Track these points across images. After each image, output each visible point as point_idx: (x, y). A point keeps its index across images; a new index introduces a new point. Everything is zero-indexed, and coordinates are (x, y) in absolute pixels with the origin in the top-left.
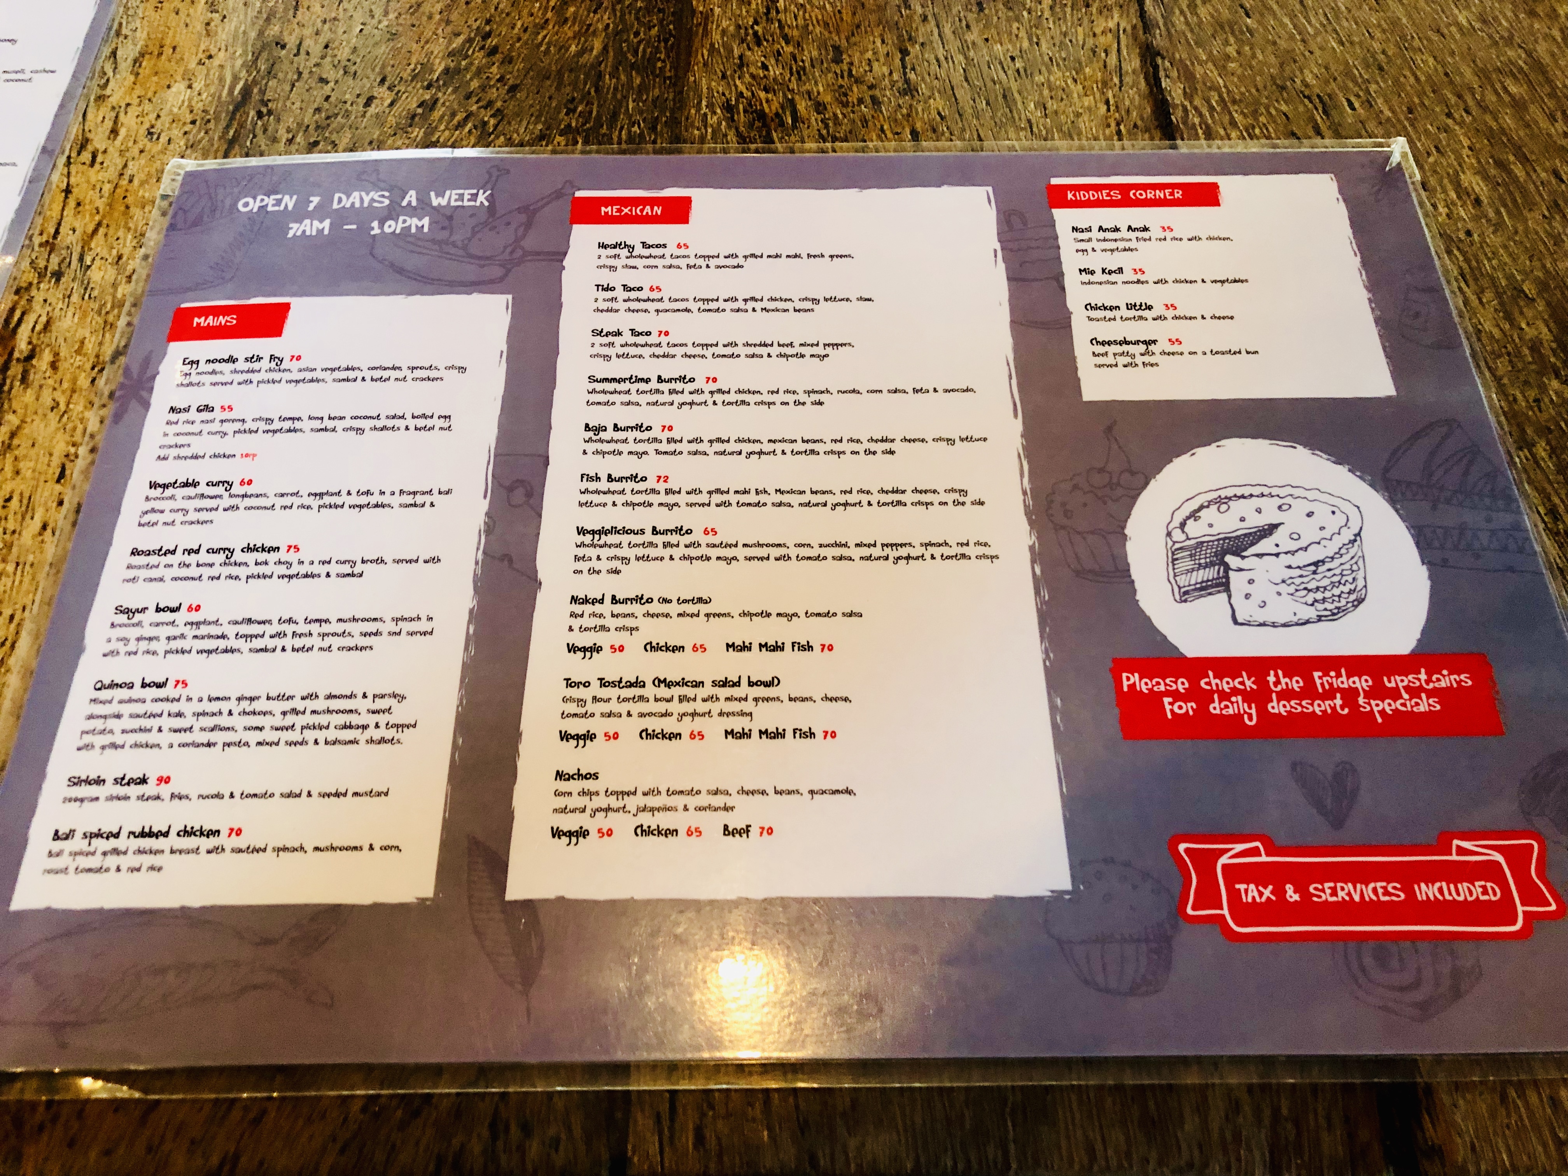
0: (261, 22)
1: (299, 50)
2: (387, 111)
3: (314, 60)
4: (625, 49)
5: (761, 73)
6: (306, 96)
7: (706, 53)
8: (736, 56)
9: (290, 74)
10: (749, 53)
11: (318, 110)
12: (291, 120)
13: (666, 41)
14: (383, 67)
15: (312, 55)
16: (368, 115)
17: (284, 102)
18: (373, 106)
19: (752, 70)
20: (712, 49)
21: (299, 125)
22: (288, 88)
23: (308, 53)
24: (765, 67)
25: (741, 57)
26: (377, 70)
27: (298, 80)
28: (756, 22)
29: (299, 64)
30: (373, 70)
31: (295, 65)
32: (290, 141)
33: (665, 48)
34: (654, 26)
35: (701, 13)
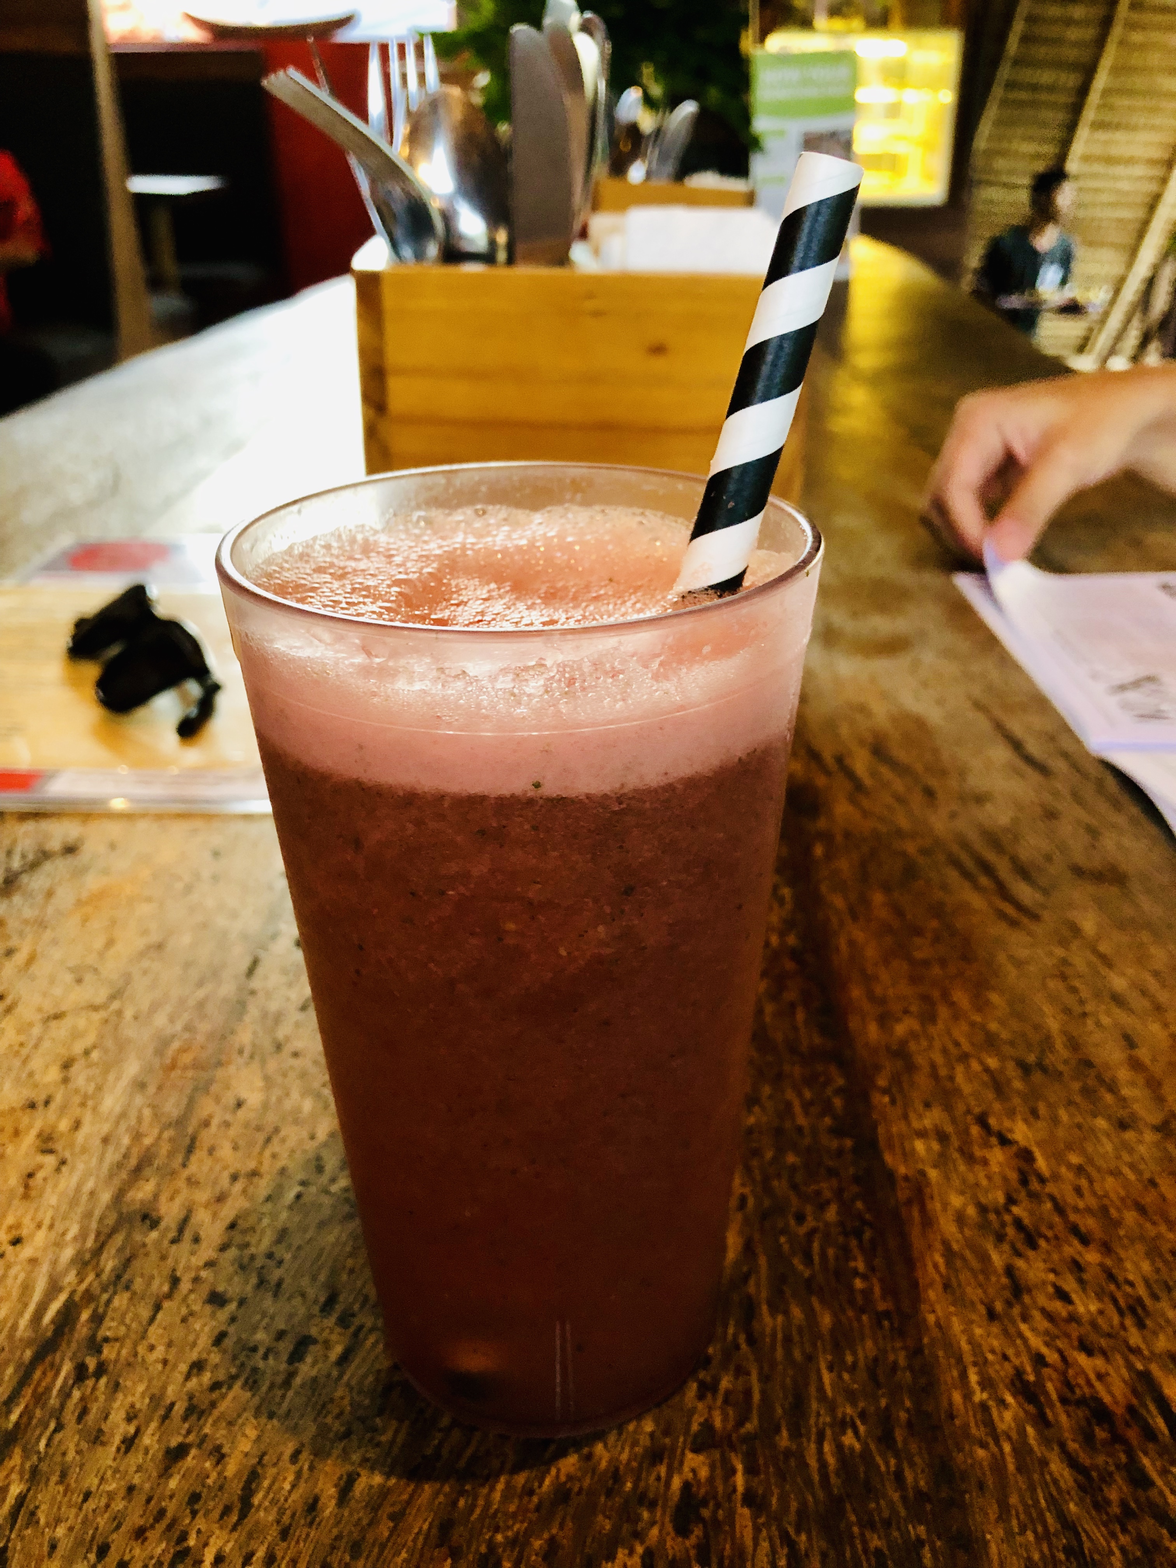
0: (124, 1175)
1: (181, 1230)
2: (335, 1373)
3: (207, 1252)
4: (786, 1247)
5: (1058, 1307)
6: (178, 1333)
7: (940, 1260)
8: (1001, 1271)
9: (156, 1283)
10: (1020, 1263)
11: (198, 1366)
12: (141, 1388)
13: (859, 1234)
14: (334, 1273)
15: (204, 1244)
16: (298, 1381)
17: (135, 1345)
18: (309, 1359)
19: (1042, 1300)
20: (949, 1254)
21: (155, 1400)
22: (145, 1313)
23: (196, 1240)
24: (1063, 1296)
25: (1010, 1271)
26: (322, 1278)
27: (169, 1296)
28: (1011, 1200)
29: (177, 1262)
30: (314, 1278)
31: (170, 1262)
32: (129, 1443)
33: (861, 1246)
34: (828, 1203)
35: (906, 1178)
